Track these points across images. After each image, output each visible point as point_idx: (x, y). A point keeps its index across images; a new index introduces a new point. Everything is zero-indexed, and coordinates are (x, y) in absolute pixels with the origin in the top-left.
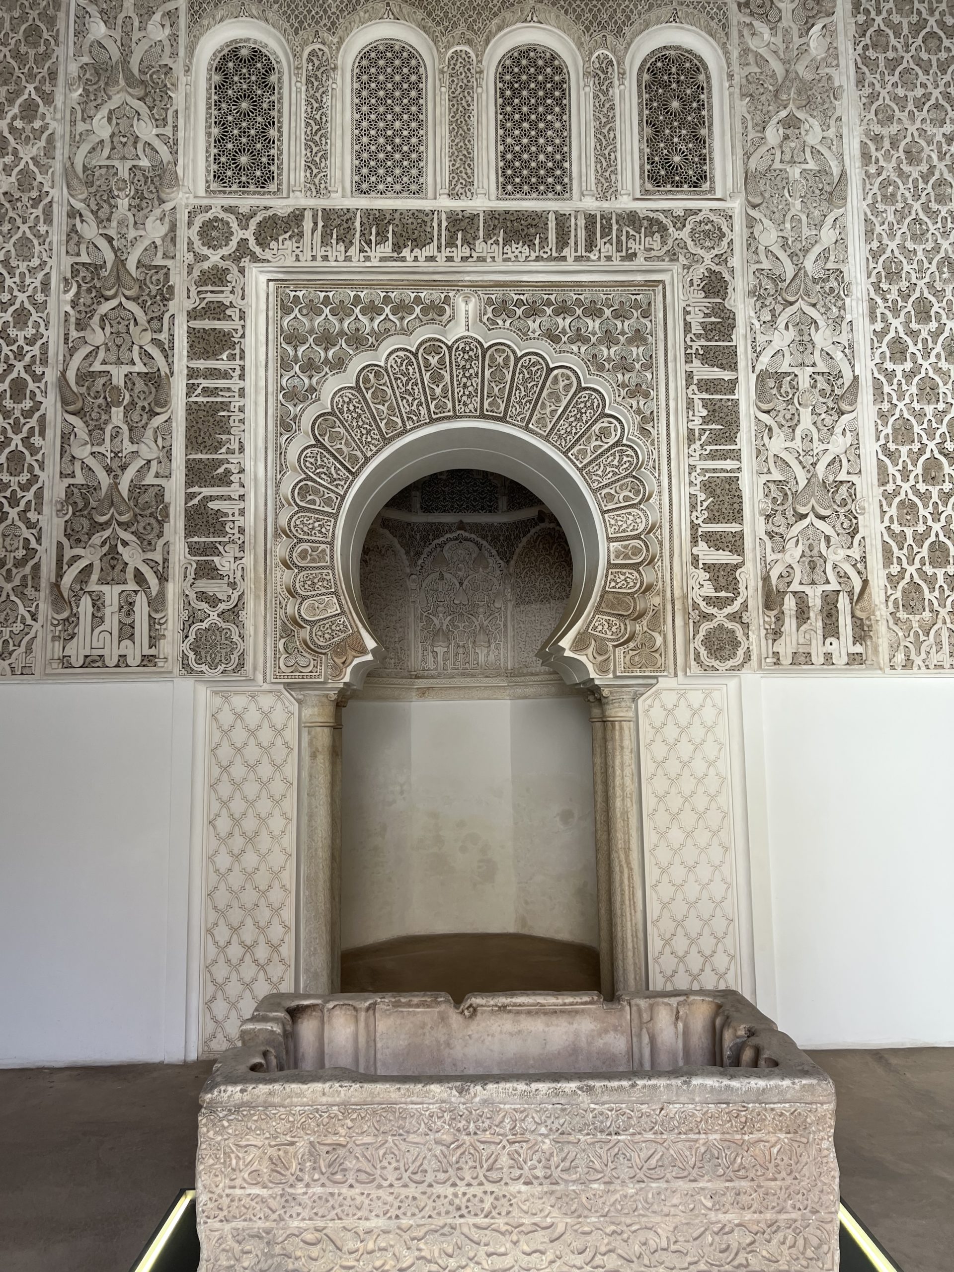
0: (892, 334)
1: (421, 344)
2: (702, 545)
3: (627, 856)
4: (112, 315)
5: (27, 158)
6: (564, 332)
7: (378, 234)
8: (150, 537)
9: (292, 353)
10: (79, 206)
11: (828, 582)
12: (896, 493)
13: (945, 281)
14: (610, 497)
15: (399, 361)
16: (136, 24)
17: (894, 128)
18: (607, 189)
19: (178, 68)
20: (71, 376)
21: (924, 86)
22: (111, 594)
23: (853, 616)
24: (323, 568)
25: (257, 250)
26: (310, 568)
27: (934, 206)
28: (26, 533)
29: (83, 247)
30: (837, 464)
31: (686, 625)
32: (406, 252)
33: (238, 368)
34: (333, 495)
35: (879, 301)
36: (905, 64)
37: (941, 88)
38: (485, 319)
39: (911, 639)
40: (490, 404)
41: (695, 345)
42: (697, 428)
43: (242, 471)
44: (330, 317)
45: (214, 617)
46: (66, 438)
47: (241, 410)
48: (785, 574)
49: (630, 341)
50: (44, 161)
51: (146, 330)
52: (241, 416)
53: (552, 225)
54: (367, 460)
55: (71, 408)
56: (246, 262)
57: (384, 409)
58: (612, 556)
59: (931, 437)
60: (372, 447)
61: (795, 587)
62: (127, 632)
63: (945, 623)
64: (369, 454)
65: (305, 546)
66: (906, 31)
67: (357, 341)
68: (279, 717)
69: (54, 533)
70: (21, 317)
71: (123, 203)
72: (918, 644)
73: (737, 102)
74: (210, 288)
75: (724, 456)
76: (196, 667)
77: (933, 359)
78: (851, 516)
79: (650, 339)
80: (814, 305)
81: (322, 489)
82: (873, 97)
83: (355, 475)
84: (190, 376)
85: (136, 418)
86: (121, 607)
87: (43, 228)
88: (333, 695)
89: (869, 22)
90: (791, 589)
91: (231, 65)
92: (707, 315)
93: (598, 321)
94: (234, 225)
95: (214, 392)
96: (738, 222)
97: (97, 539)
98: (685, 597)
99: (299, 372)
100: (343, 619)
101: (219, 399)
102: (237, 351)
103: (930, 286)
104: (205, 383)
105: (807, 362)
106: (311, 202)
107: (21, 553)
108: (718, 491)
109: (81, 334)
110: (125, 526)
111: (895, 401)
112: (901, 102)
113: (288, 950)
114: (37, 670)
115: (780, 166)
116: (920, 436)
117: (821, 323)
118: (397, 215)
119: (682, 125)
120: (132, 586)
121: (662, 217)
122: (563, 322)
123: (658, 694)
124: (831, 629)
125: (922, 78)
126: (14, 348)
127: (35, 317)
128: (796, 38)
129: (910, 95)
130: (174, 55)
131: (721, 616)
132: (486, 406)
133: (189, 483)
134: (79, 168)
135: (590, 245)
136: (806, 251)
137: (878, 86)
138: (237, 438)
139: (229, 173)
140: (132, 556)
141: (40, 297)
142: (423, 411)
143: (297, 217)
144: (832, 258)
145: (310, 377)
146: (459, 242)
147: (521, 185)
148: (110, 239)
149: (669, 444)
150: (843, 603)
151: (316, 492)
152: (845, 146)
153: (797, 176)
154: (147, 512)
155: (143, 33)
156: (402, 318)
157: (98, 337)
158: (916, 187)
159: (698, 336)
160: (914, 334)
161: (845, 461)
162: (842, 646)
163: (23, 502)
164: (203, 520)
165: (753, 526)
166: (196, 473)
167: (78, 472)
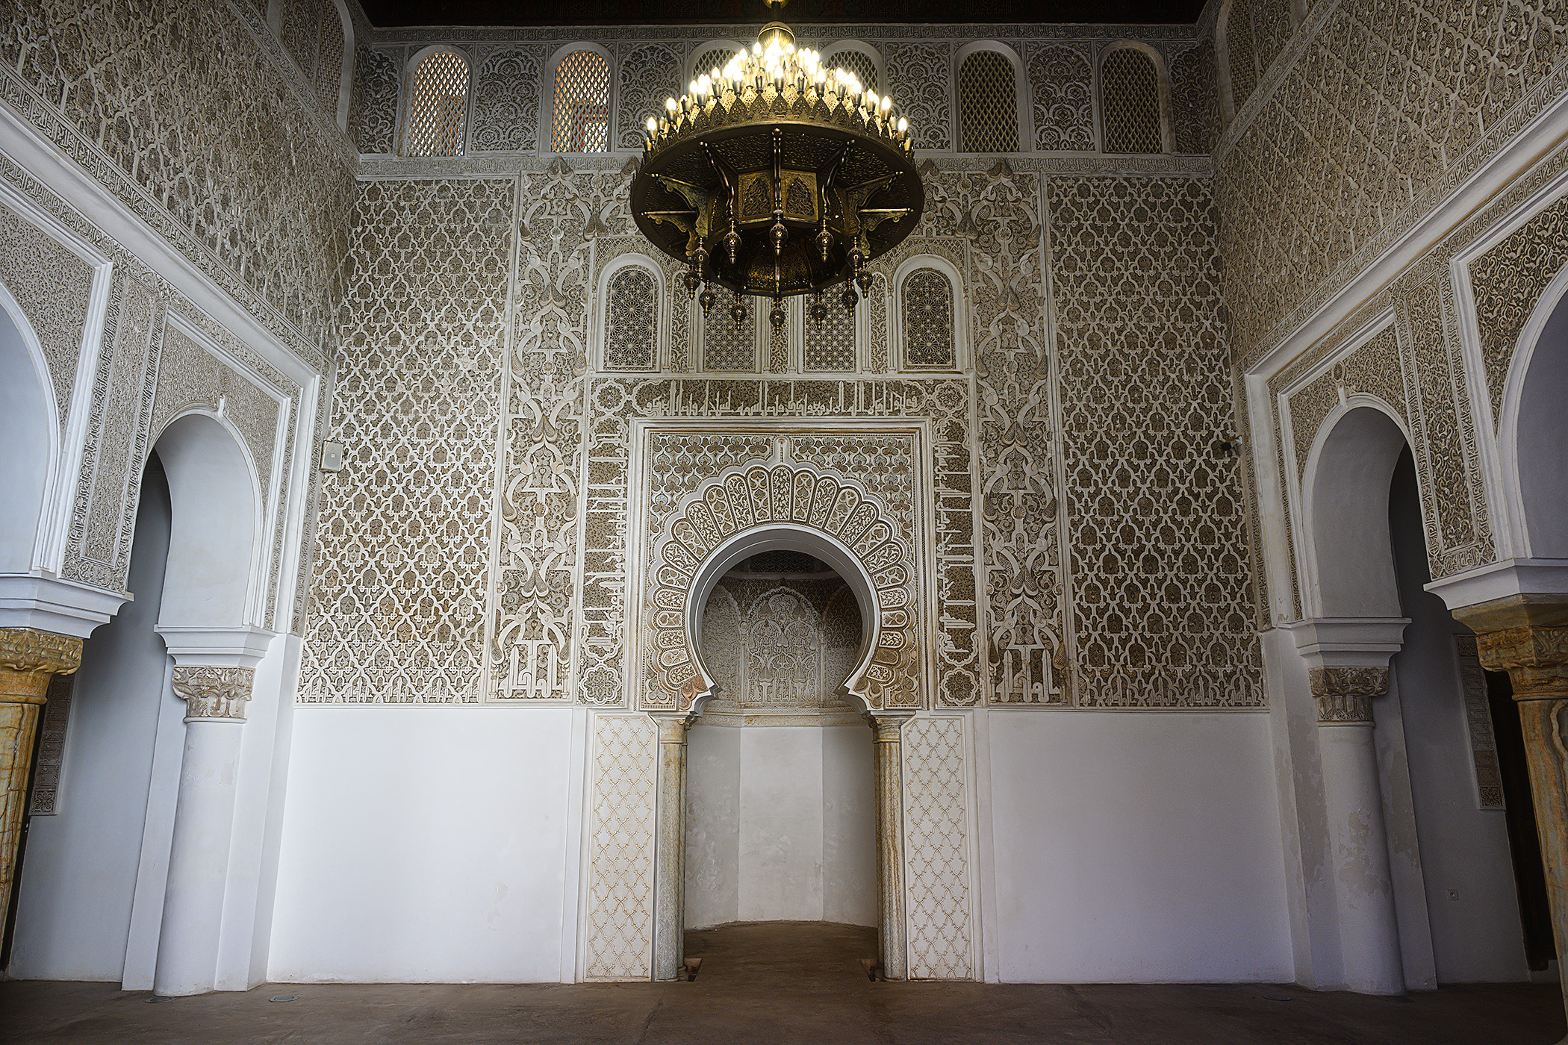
0: (1081, 467)
1: (749, 471)
2: (946, 615)
3: (893, 841)
4: (538, 454)
5: (484, 347)
6: (849, 464)
7: (720, 397)
8: (559, 607)
9: (660, 479)
10: (519, 380)
11: (1035, 643)
12: (1085, 579)
13: (1118, 430)
14: (882, 580)
15: (734, 483)
16: (561, 258)
17: (1081, 324)
18: (879, 366)
19: (588, 288)
20: (510, 496)
21: (1101, 294)
22: (532, 646)
23: (1053, 667)
24: (677, 628)
25: (638, 408)
26: (668, 629)
27: (1109, 378)
28: (475, 604)
29: (521, 407)
30: (1042, 558)
31: (935, 672)
32: (740, 409)
33: (622, 489)
34: (685, 577)
35: (1071, 443)
36: (1088, 280)
37: (1114, 296)
38: (794, 454)
39: (1095, 684)
40: (797, 513)
41: (941, 474)
42: (943, 532)
43: (623, 561)
44: (686, 454)
45: (601, 664)
46: (504, 538)
47: (624, 518)
48: (1005, 637)
49: (896, 470)
50: (496, 349)
51: (561, 464)
52: (624, 522)
53: (841, 390)
54: (710, 552)
55: (508, 518)
56: (629, 417)
57: (723, 516)
58: (884, 622)
59: (1109, 540)
60: (714, 543)
61: (1012, 646)
62: (541, 672)
63: (1119, 672)
64: (711, 548)
65: (665, 613)
66: (1089, 257)
67: (705, 469)
68: (644, 736)
69: (495, 604)
70: (477, 454)
71: (548, 378)
72: (1100, 688)
73: (970, 307)
74: (605, 434)
75: (962, 552)
76: (589, 699)
77: (1110, 485)
78: (1051, 595)
79: (910, 470)
80: (1025, 447)
81: (678, 573)
82: (1066, 302)
83: (701, 562)
84: (590, 495)
85: (552, 524)
86: (539, 656)
87: (493, 395)
88: (682, 721)
89: (1063, 251)
90: (1008, 647)
91: (623, 283)
92: (949, 453)
93: (873, 456)
94: (623, 392)
95: (606, 506)
96: (972, 389)
97: (523, 608)
98: (934, 652)
99: (664, 492)
100: (691, 665)
101: (609, 511)
102: (622, 478)
103: (1107, 433)
104: (600, 500)
105: (1020, 487)
106: (677, 376)
107: (471, 617)
108: (958, 577)
110: (543, 599)
111: (1083, 514)
112: (1086, 306)
113: (648, 904)
114: (480, 698)
115: (1001, 351)
116: (1101, 539)
117: (1030, 460)
118: (734, 384)
119: (933, 321)
120: (547, 641)
121: (918, 385)
122: (850, 457)
123: (914, 723)
125: (1101, 289)
126: (472, 476)
127: (486, 454)
128: (1011, 264)
129: (1092, 301)
130: (586, 278)
131: (959, 666)
132: (794, 514)
133: (587, 570)
134: (520, 355)
135: (868, 404)
136: (1019, 409)
137: (1069, 295)
138: (620, 538)
139: (620, 355)
140: (547, 620)
141: (490, 441)
142: (750, 517)
143: (666, 386)
144: (1037, 414)
145: (672, 495)
146: (777, 403)
147: (820, 362)
148: (539, 402)
149: (923, 542)
150: (1046, 657)
151: (674, 574)
152: (1046, 337)
153: (1012, 357)
154: (558, 590)
155: (565, 264)
156: (737, 454)
157: (528, 468)
158: (1096, 365)
159: (943, 468)
160: (1096, 467)
161: (1047, 557)
162: (1045, 688)
163: (473, 583)
164: (596, 595)
165: (982, 602)
166: (593, 562)
167: (512, 562)
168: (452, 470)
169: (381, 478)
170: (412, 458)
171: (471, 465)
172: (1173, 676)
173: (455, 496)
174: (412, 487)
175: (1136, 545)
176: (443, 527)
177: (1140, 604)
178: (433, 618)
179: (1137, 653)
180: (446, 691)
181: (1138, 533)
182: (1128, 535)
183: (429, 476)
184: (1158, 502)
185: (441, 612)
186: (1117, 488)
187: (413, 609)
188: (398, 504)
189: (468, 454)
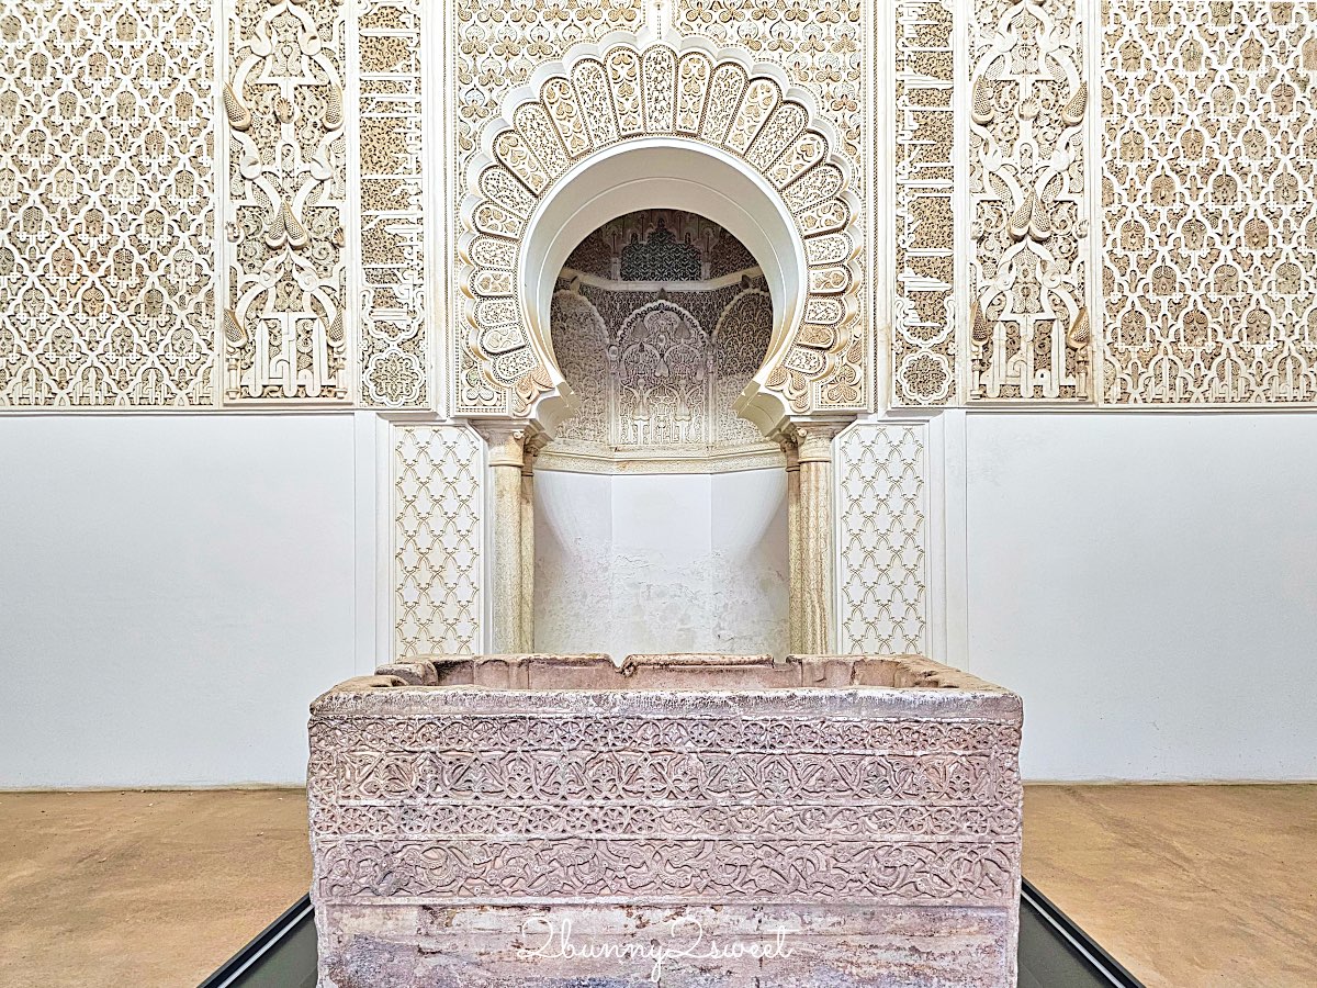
1: (609, 54)
2: (908, 271)
4: (277, 22)
6: (764, 38)
8: (324, 263)
9: (471, 64)
11: (1042, 310)
12: (1121, 215)
14: (811, 221)
15: (586, 73)
20: (238, 91)
22: (287, 320)
23: (1067, 346)
24: (506, 297)
26: (493, 297)
28: (198, 259)
30: (1058, 182)
31: (889, 356)
33: (414, 80)
34: (516, 220)
38: (678, 24)
39: (1129, 371)
40: (684, 120)
41: (908, 51)
42: (906, 143)
43: (420, 192)
44: (511, 23)
45: (394, 346)
46: (235, 156)
47: (418, 126)
48: (996, 302)
49: (838, 48)
51: (314, 38)
52: (418, 133)
54: (552, 181)
55: (235, 124)
57: (570, 125)
58: (812, 285)
59: (1163, 152)
60: (557, 168)
61: (1006, 316)
62: (305, 361)
63: (1166, 352)
64: (554, 175)
65: (486, 274)
67: (540, 51)
68: (463, 452)
69: (227, 257)
70: (184, 27)
72: (1136, 375)
75: (935, 174)
76: (378, 399)
77: (1170, 65)
78: (1071, 239)
79: (859, 46)
80: (1041, 5)
81: (504, 213)
83: (539, 198)
84: (363, 90)
85: (307, 134)
86: (298, 336)
88: (520, 432)
90: (1001, 318)
92: (921, 17)
93: (802, 26)
95: (389, 106)
97: (270, 265)
98: (889, 327)
99: (478, 86)
100: (528, 351)
101: (395, 115)
102: (413, 62)
104: (379, 96)
105: (1029, 70)
107: (194, 279)
108: (928, 213)
109: (247, 43)
110: (300, 250)
111: (1125, 112)
114: (215, 401)
116: (1151, 151)
117: (1048, 26)
120: (309, 312)
122: (764, 27)
123: (855, 430)
124: (1043, 361)
126: (178, 59)
127: (198, 26)
131: (925, 347)
132: (679, 122)
133: (365, 207)
138: (414, 157)
140: (308, 282)
142: (612, 128)
145: (491, 90)
149: (875, 161)
150: (1057, 331)
151: (498, 216)
154: (322, 236)
156: (589, 24)
157: (263, 45)
159: (911, 40)
160: (1150, 36)
161: (1066, 179)
162: (1054, 378)
163: (193, 226)
164: (378, 244)
165: (964, 250)
166: (371, 195)
167: (249, 194)
168: (147, 52)
169: (39, 65)
170: (83, 32)
171: (176, 43)
172: (1248, 357)
173: (155, 92)
174: (87, 79)
175: (1203, 161)
176: (140, 141)
177: (1205, 251)
178: (134, 280)
179: (1196, 322)
180: (164, 388)
181: (1208, 141)
182: (1193, 144)
183: (112, 62)
184: (1243, 92)
185: (146, 271)
186: (1180, 71)
187: (104, 266)
188: (68, 105)
189: (170, 26)
